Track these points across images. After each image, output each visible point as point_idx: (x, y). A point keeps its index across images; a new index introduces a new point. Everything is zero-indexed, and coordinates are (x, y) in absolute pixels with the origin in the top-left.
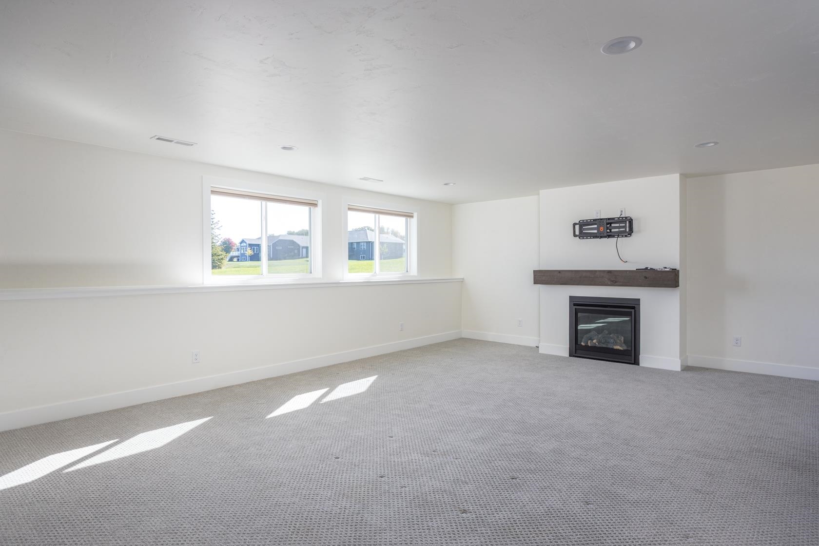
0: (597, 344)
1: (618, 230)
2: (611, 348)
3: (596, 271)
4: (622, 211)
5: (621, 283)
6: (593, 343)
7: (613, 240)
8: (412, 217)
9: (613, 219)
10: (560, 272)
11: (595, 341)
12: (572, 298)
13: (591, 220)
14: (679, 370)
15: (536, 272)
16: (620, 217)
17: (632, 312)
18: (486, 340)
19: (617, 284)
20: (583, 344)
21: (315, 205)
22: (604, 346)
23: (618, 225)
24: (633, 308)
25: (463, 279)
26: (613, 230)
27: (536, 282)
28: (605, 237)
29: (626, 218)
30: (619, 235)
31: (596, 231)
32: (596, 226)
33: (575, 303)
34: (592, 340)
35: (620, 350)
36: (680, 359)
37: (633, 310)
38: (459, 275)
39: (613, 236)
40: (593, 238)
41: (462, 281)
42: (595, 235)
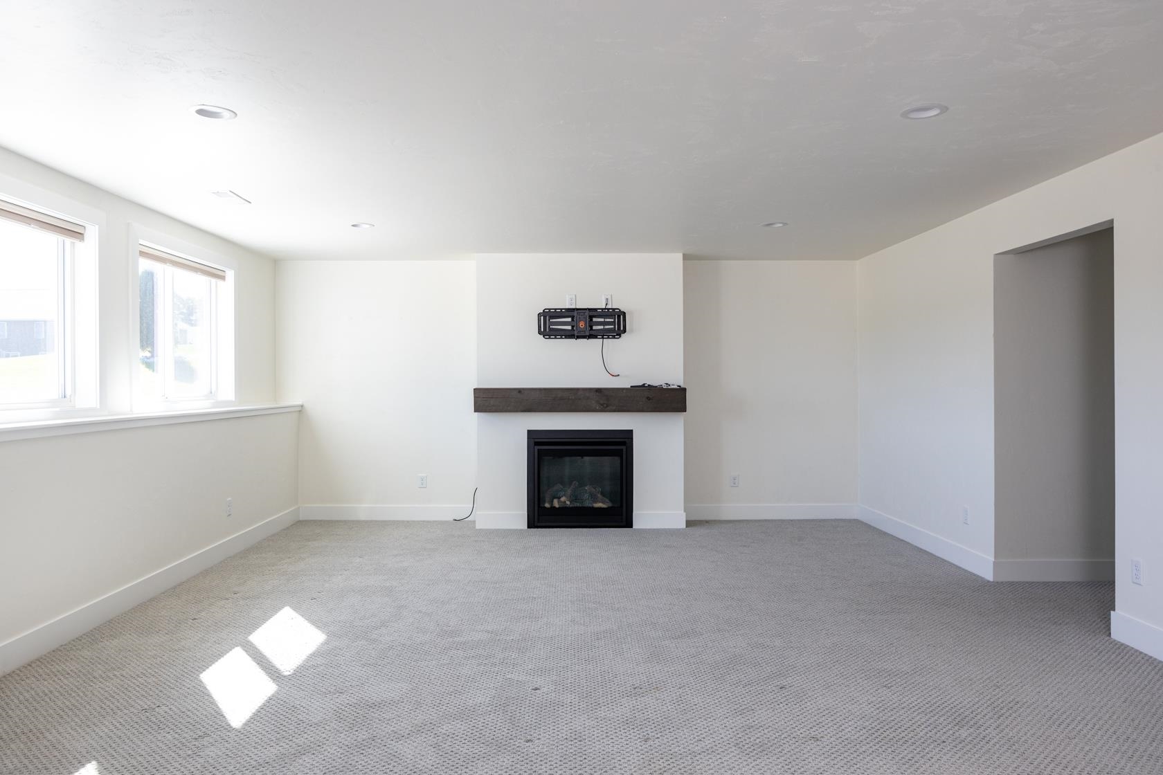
0: (568, 503)
1: (602, 327)
2: (590, 508)
3: (578, 389)
4: (607, 299)
5: (614, 408)
6: (561, 502)
7: (596, 342)
8: (223, 278)
9: (595, 310)
10: (520, 391)
11: (563, 499)
12: (531, 434)
13: (561, 309)
14: (683, 525)
15: (479, 393)
16: (605, 309)
17: (622, 450)
18: (355, 519)
19: (608, 408)
20: (547, 505)
21: (78, 235)
22: (578, 505)
23: (602, 320)
24: (624, 443)
25: (302, 406)
26: (594, 328)
27: (478, 408)
28: (584, 337)
29: (614, 309)
30: (604, 335)
31: (569, 328)
32: (569, 319)
33: (536, 440)
34: (559, 498)
35: (604, 508)
36: (685, 511)
37: (624, 448)
38: (294, 400)
39: (595, 337)
40: (566, 338)
41: (301, 410)
42: (568, 333)
